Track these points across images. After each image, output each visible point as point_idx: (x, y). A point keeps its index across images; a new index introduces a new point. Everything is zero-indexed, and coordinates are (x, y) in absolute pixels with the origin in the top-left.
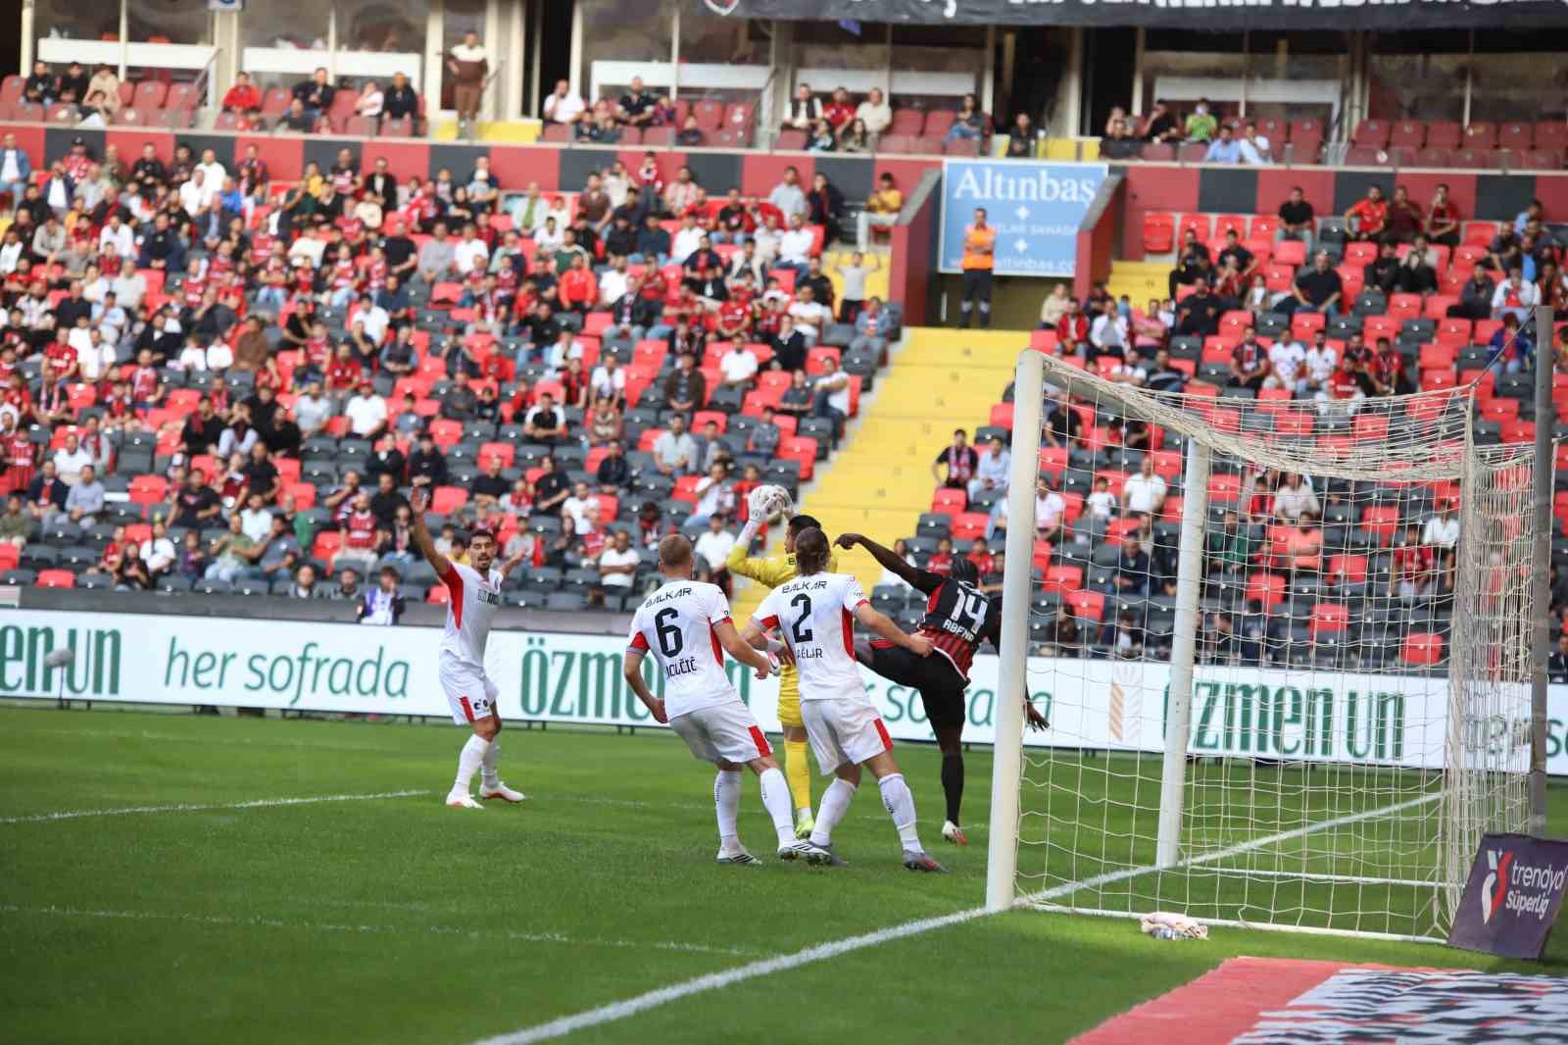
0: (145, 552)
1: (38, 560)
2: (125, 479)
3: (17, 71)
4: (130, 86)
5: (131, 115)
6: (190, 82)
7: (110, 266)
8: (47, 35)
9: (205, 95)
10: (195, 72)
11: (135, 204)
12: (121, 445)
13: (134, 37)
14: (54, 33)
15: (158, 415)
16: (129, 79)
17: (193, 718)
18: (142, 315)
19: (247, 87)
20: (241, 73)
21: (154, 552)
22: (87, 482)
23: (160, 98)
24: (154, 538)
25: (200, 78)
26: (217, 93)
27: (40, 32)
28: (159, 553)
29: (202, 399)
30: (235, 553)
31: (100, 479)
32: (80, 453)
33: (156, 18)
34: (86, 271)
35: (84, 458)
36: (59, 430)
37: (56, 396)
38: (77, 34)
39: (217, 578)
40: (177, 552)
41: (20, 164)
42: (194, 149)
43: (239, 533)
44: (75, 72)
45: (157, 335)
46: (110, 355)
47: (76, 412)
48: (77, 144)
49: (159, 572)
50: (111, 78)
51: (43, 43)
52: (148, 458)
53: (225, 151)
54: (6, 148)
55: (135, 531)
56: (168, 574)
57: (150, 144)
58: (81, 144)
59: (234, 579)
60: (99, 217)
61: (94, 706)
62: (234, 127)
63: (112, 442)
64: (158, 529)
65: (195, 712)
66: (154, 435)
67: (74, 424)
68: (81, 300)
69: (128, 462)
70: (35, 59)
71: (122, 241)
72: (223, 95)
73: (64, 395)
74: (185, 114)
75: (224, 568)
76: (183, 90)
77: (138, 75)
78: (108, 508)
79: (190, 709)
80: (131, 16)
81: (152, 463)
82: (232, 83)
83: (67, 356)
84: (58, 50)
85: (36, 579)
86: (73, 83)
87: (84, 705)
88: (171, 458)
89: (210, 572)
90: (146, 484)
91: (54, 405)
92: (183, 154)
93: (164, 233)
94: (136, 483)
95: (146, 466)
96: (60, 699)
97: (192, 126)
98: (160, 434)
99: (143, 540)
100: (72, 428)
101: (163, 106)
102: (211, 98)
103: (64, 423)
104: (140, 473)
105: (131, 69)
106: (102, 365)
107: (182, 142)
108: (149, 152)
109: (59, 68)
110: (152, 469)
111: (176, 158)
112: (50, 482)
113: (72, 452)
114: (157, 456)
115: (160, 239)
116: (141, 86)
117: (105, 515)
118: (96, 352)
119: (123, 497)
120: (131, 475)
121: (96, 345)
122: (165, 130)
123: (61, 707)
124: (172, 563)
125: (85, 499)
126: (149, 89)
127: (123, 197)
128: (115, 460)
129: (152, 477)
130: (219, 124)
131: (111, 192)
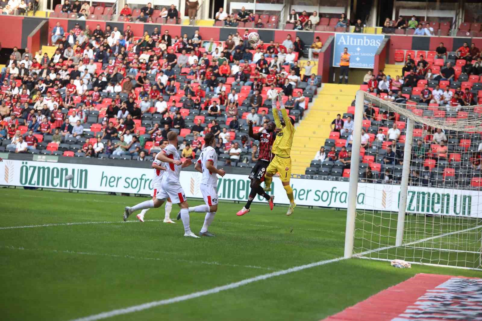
0: (95, 146)
1: (64, 148)
2: (89, 124)
3: (60, 3)
4: (93, 8)
5: (93, 16)
6: (111, 7)
7: (86, 61)
9: (115, 11)
10: (112, 4)
11: (94, 43)
12: (88, 114)
15: (100, 106)
16: (93, 6)
17: (109, 196)
18: (95, 76)
19: (127, 9)
20: (126, 4)
21: (98, 146)
22: (78, 125)
23: (102, 11)
24: (98, 142)
25: (114, 5)
26: (119, 10)
28: (99, 147)
29: (113, 101)
30: (121, 147)
31: (82, 125)
32: (76, 116)
34: (79, 63)
35: (78, 118)
36: (71, 110)
37: (70, 100)
39: (116, 155)
40: (104, 146)
41: (61, 31)
42: (111, 27)
43: (123, 141)
44: (77, 3)
45: (100, 82)
46: (85, 87)
47: (75, 104)
48: (76, 25)
49: (99, 153)
50: (88, 5)
52: (97, 118)
53: (120, 27)
54: (57, 26)
55: (93, 140)
56: (102, 153)
57: (99, 25)
58: (78, 25)
59: (121, 155)
60: (83, 46)
61: (79, 192)
62: (123, 20)
63: (86, 113)
64: (99, 140)
65: (109, 194)
66: (98, 112)
67: (75, 108)
68: (77, 71)
69: (90, 119)
71: (90, 54)
72: (121, 10)
73: (72, 99)
74: (109, 16)
75: (118, 152)
76: (108, 9)
77: (96, 4)
78: (84, 133)
79: (108, 193)
81: (98, 120)
82: (123, 7)
83: (73, 88)
85: (63, 154)
86: (76, 7)
87: (77, 191)
88: (103, 119)
89: (114, 153)
90: (95, 126)
91: (69, 102)
92: (108, 28)
93: (102, 51)
94: (93, 126)
95: (96, 121)
96: (70, 189)
97: (111, 20)
98: (100, 111)
99: (94, 143)
100: (74, 109)
101: (103, 14)
102: (117, 12)
103: (72, 107)
104: (94, 123)
105: (93, 3)
106: (83, 90)
107: (108, 24)
108: (98, 27)
109: (73, 2)
110: (97, 122)
111: (106, 29)
112: (67, 125)
113: (74, 116)
114: (99, 118)
115: (101, 53)
116: (96, 8)
117: (83, 135)
118: (82, 87)
119: (89, 130)
120: (91, 123)
121: (81, 85)
122: (103, 21)
123: (70, 192)
124: (103, 150)
125: (78, 130)
126: (99, 8)
127: (90, 41)
128: (87, 119)
129: (97, 124)
130: (119, 19)
131: (87, 39)
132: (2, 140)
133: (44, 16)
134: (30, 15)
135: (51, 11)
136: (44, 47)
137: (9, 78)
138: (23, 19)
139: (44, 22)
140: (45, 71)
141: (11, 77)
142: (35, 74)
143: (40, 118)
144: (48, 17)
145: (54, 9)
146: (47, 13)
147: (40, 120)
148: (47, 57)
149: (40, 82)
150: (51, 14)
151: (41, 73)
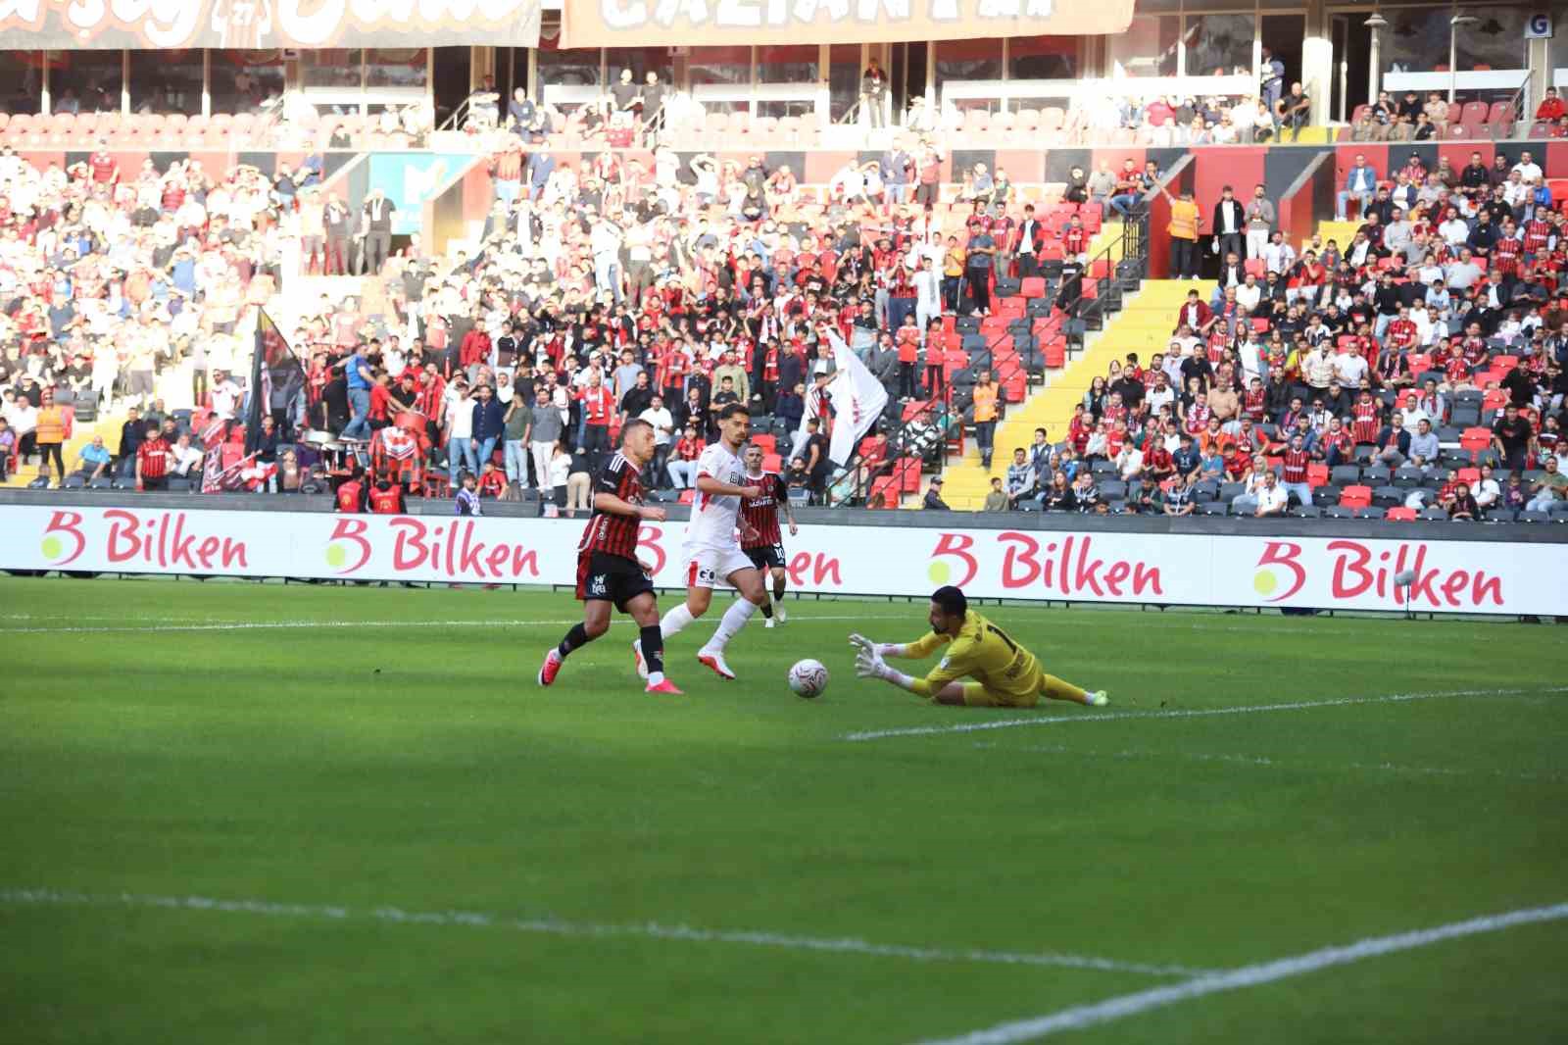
0: (1475, 490)
1: (1388, 498)
2: (1458, 430)
3: (1365, 100)
4: (1458, 107)
5: (1458, 130)
6: (1509, 100)
7: (1445, 255)
8: (1390, 70)
9: (1521, 109)
10: (1511, 91)
11: (1464, 204)
12: (1453, 403)
13: (1460, 67)
14: (1396, 67)
15: (1483, 376)
16: (1457, 101)
17: (1519, 626)
18: (1468, 295)
19: (1555, 100)
20: (1551, 88)
21: (1482, 489)
22: (1423, 434)
23: (1483, 115)
24: (1482, 478)
25: (1518, 94)
26: (1531, 105)
27: (1385, 68)
28: (1486, 491)
29: (1520, 360)
30: (1552, 489)
31: (1436, 433)
32: (1419, 410)
33: (1481, 50)
34: (1424, 259)
35: (1420, 414)
36: (1402, 392)
37: (1397, 366)
38: (1415, 67)
39: (1536, 510)
40: (1501, 489)
41: (1367, 177)
42: (1511, 154)
43: (1553, 472)
44: (1411, 99)
45: (1482, 310)
46: (1444, 330)
47: (1415, 377)
48: (1412, 156)
49: (1487, 507)
51: (1386, 75)
52: (1476, 412)
53: (1539, 154)
54: (1358, 167)
55: (1466, 474)
56: (1494, 508)
57: (1476, 153)
58: (1417, 156)
59: (1550, 510)
60: (1436, 215)
61: (1435, 616)
62: (1546, 134)
63: (1446, 400)
64: (1486, 471)
65: (1520, 621)
66: (1481, 392)
67: (1411, 386)
68: (1418, 283)
69: (1459, 416)
70: (1380, 89)
71: (1455, 232)
72: (1536, 107)
73: (1405, 366)
74: (1503, 126)
75: (1543, 501)
76: (1502, 107)
77: (1466, 96)
78: (1443, 454)
79: (1516, 619)
80: (1458, 50)
81: (1480, 417)
82: (1544, 99)
83: (1407, 331)
84: (1400, 80)
85: (1386, 515)
86: (1410, 106)
87: (1427, 616)
88: (1496, 411)
89: (1530, 506)
90: (1470, 433)
91: (1396, 373)
92: (1500, 160)
93: (1485, 226)
94: (1468, 433)
95: (1474, 422)
96: (1408, 612)
97: (1509, 137)
98: (1486, 393)
99: (1473, 481)
100: (1412, 391)
101: (1485, 121)
102: (1526, 112)
103: (1405, 386)
104: (1470, 426)
105: (1458, 92)
106: (1436, 336)
107: (1501, 150)
108: (1475, 160)
109: (1400, 96)
110: (1479, 422)
111: (1496, 165)
112: (1396, 431)
113: (1412, 410)
114: (1483, 411)
115: (1484, 231)
116: (1467, 105)
117: (1442, 459)
118: (1432, 326)
119: (1457, 446)
120: (1461, 427)
121: (1433, 321)
122: (1489, 141)
123: (1409, 618)
124: (1498, 498)
125: (1425, 446)
126: (1476, 108)
127: (1453, 199)
128: (1448, 415)
129: (1479, 428)
130: (1533, 133)
131: (1444, 195)
132: (1219, 485)
133: (1322, 141)
134: (1286, 139)
135: (1343, 124)
136: (1324, 225)
137: (1234, 315)
138: (1267, 152)
139: (1322, 156)
140: (1328, 290)
141: (1240, 312)
142: (1302, 300)
143: (1320, 419)
144: (1334, 142)
145: (1349, 118)
146: (1330, 130)
147: (1318, 424)
148: (1336, 251)
149: (1315, 320)
150: (1342, 135)
151: (1318, 298)
